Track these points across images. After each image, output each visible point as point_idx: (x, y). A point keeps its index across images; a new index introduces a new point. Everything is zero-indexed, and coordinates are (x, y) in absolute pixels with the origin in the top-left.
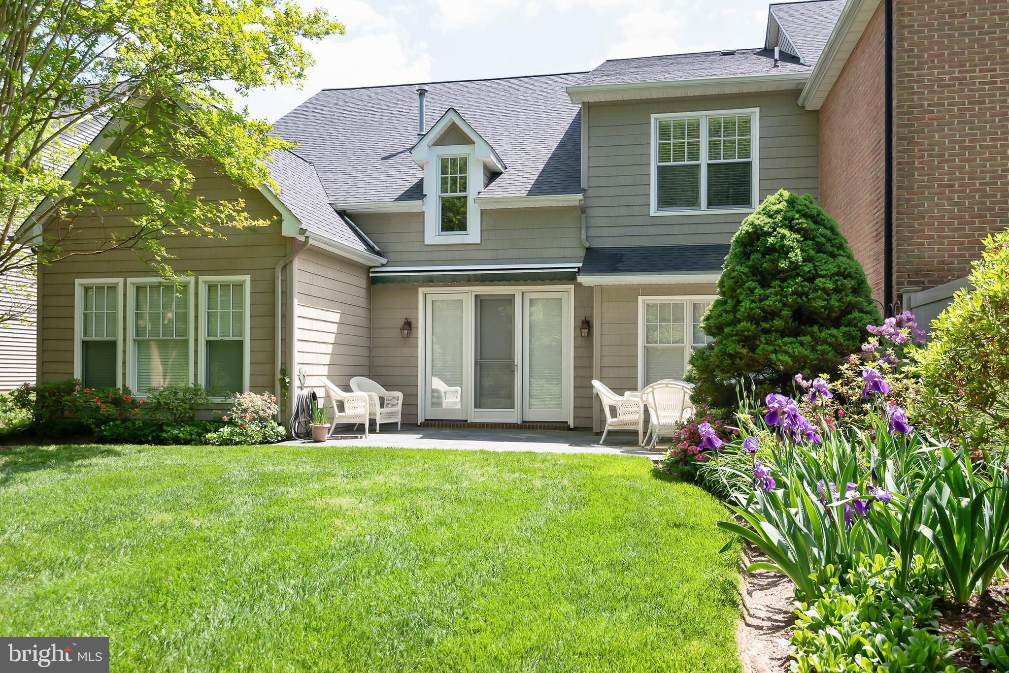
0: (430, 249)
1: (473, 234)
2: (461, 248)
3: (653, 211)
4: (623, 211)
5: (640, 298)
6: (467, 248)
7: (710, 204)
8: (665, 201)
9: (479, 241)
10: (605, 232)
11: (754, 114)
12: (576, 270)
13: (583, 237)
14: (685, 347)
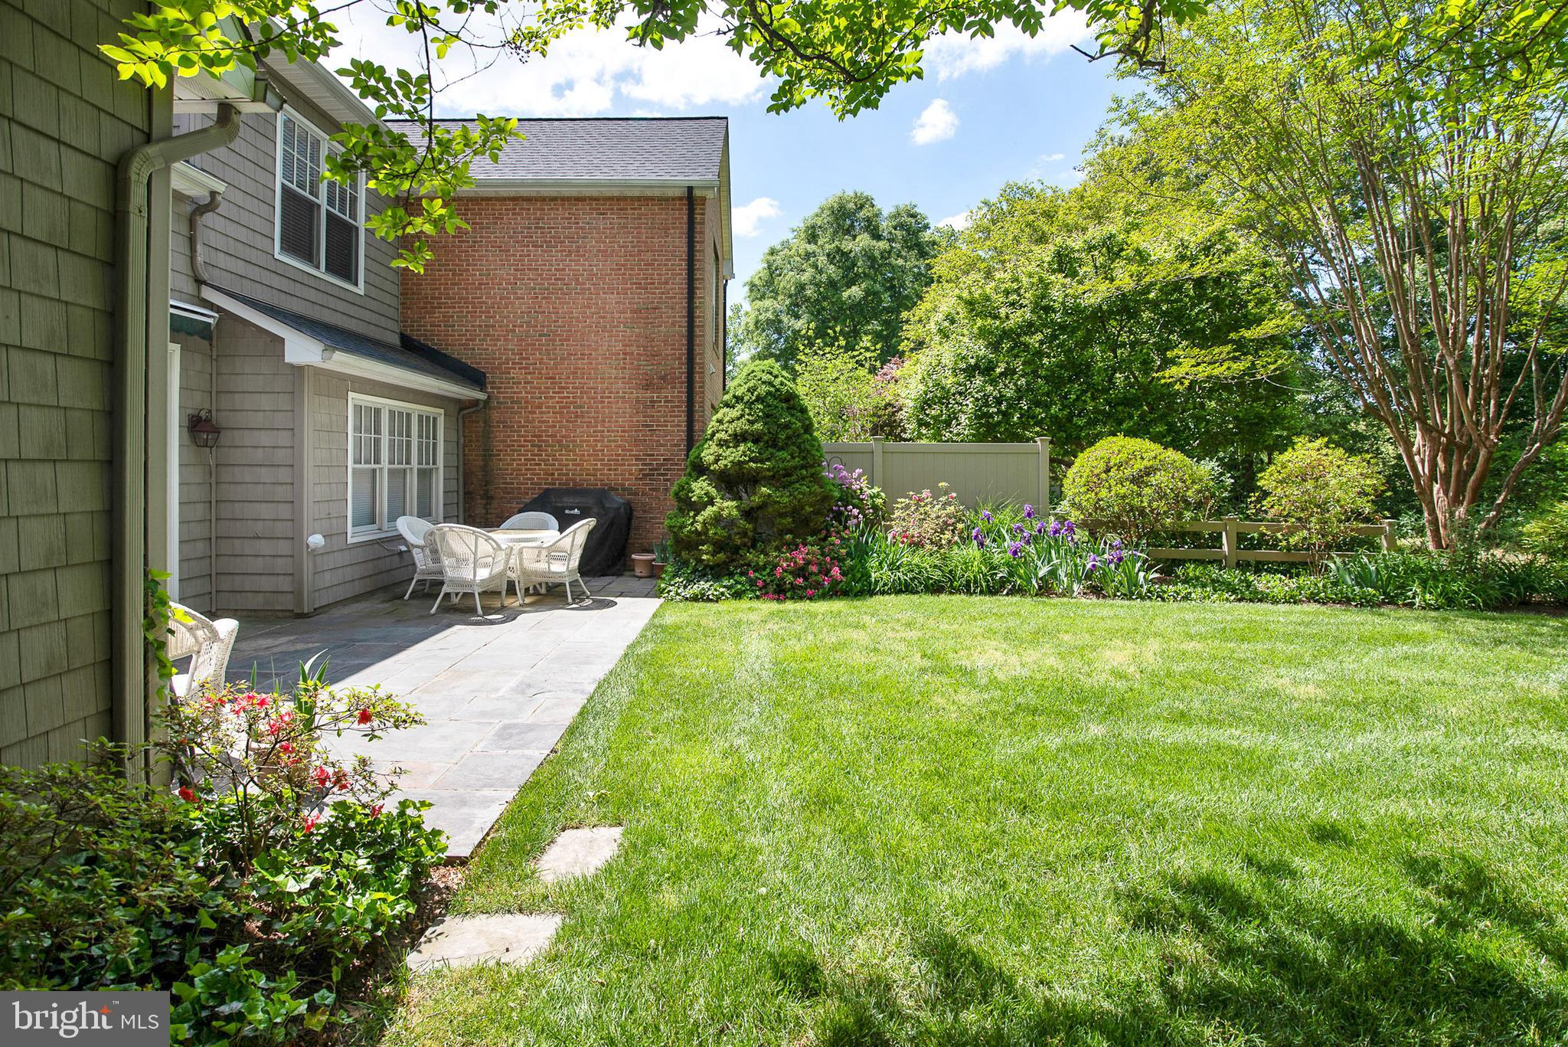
3: (277, 253)
4: (243, 235)
5: (350, 395)
7: (331, 270)
8: (287, 243)
12: (211, 321)
13: (200, 259)
14: (381, 469)
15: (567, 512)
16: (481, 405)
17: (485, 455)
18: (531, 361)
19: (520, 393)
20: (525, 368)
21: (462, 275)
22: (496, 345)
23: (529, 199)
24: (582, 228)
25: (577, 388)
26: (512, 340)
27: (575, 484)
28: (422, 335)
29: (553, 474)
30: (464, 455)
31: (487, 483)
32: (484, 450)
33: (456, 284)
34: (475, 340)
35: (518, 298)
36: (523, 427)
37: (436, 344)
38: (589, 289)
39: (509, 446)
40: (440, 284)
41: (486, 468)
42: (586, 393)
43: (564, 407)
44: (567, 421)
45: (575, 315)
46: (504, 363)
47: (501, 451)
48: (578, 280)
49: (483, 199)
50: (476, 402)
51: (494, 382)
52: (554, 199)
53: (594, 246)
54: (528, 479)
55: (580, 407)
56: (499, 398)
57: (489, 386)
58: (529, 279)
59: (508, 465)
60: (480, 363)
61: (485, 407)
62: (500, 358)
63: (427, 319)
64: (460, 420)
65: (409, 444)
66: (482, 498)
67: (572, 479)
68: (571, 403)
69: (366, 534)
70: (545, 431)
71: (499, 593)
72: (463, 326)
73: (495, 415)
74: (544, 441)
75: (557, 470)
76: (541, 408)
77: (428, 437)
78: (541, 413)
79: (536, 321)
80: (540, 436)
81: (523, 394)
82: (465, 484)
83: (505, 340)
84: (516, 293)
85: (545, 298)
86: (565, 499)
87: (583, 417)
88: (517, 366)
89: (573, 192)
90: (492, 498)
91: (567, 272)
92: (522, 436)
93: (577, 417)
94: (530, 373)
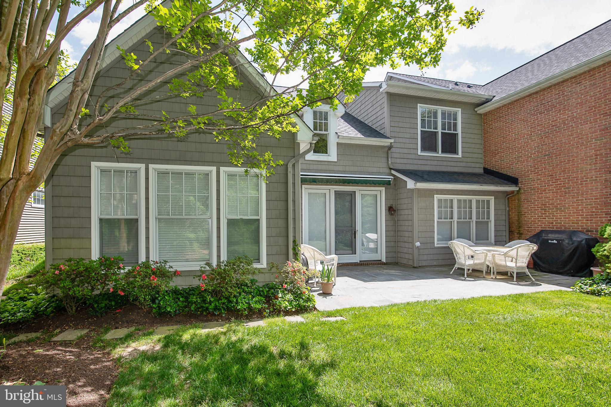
0: (308, 162)
1: (333, 155)
2: (326, 163)
3: (419, 153)
4: (406, 151)
5: (435, 196)
6: (329, 163)
7: (442, 152)
8: (424, 149)
9: (336, 161)
10: (398, 161)
11: (459, 111)
12: (391, 179)
13: (390, 163)
14: (454, 221)
15: (550, 241)
16: (515, 193)
17: (518, 215)
18: (540, 169)
19: (535, 185)
20: (537, 173)
21: (507, 137)
22: (523, 165)
23: (537, 93)
24: (566, 96)
25: (566, 178)
26: (530, 161)
27: (565, 228)
28: (491, 167)
29: (552, 223)
30: (509, 215)
31: (520, 227)
32: (518, 213)
33: (504, 142)
34: (513, 164)
35: (533, 141)
36: (536, 201)
37: (497, 169)
38: (572, 125)
39: (529, 210)
40: (498, 144)
41: (519, 221)
42: (571, 180)
43: (558, 189)
44: (560, 196)
45: (563, 141)
46: (526, 172)
47: (526, 212)
48: (565, 123)
49: (515, 101)
50: (513, 192)
51: (522, 182)
52: (550, 87)
53: (574, 102)
54: (540, 225)
55: (568, 188)
56: (524, 188)
57: (520, 184)
58: (538, 130)
59: (529, 219)
60: (515, 174)
61: (518, 193)
62: (525, 170)
63: (494, 160)
64: (506, 200)
65: (471, 212)
66: (517, 234)
67: (563, 226)
68: (563, 187)
69: (442, 244)
70: (548, 202)
71: (482, 271)
72: (508, 159)
73: (523, 197)
74: (547, 207)
75: (555, 221)
76: (545, 191)
77: (483, 208)
78: (546, 193)
79: (542, 150)
80: (546, 205)
81: (536, 185)
82: (509, 228)
83: (527, 162)
84: (532, 139)
85: (547, 137)
86: (550, 235)
87: (569, 193)
88: (533, 173)
89: (560, 79)
90: (522, 234)
91: (558, 120)
92: (536, 205)
93: (566, 193)
94: (539, 175)
